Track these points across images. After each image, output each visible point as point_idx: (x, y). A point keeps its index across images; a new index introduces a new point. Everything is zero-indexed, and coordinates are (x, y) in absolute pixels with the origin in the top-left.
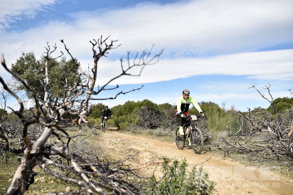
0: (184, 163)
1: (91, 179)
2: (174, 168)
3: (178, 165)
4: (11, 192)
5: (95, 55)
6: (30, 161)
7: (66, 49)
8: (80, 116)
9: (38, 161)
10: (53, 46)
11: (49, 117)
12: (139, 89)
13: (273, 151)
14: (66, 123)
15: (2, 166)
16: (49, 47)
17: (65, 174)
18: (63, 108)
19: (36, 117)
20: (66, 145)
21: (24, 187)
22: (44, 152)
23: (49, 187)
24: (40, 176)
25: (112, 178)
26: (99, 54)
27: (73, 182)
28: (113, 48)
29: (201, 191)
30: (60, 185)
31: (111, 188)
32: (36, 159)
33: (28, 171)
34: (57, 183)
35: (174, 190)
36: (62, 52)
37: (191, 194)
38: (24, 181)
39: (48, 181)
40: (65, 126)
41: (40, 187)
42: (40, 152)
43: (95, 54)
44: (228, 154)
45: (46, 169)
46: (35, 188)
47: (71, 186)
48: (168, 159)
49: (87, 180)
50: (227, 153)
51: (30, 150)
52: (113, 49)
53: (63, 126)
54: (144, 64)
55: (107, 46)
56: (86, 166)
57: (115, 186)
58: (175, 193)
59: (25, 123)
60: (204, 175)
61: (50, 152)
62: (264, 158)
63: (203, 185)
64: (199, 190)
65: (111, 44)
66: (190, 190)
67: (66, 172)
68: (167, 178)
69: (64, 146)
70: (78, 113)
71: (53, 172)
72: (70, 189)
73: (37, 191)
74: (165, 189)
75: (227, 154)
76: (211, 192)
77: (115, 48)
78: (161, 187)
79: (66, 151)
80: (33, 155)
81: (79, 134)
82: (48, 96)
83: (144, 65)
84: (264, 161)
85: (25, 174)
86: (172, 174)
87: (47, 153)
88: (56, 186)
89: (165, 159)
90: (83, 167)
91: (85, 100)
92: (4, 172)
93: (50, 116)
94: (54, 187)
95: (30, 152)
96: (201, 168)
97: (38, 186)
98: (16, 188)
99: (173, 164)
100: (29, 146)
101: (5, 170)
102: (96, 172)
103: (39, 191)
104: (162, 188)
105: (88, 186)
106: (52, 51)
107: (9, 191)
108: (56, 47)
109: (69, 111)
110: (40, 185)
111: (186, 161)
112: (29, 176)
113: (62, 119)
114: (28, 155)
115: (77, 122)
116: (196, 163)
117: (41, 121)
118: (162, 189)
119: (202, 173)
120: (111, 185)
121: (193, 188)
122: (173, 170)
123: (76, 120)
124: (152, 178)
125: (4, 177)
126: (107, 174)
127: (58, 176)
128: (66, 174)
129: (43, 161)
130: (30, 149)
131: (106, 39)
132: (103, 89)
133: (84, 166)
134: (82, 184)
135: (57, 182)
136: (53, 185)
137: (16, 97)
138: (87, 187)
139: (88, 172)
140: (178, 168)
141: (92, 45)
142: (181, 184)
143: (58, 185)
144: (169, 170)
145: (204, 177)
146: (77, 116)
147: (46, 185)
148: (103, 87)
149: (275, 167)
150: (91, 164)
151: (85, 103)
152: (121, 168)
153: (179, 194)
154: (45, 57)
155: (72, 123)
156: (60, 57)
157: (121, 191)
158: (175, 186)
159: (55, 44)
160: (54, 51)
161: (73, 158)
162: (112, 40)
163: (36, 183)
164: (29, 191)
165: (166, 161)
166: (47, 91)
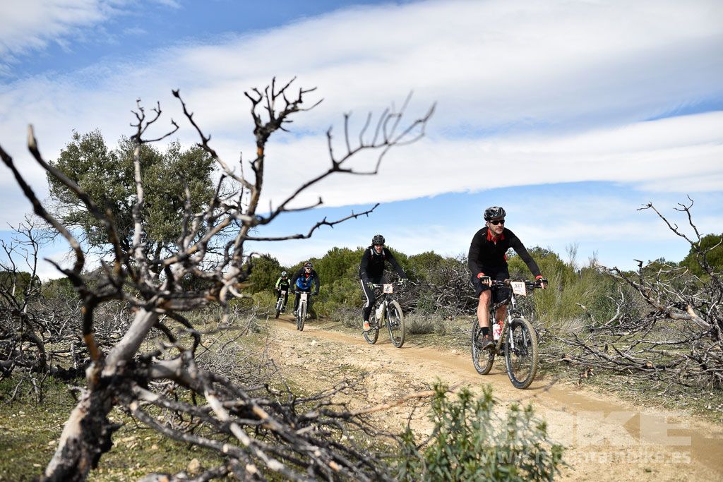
0: (488, 398)
2: (462, 411)
3: (471, 403)
4: (56, 472)
5: (258, 126)
6: (102, 395)
7: (186, 113)
8: (224, 281)
9: (120, 393)
10: (153, 108)
11: (145, 284)
12: (367, 213)
13: (704, 367)
14: (188, 300)
15: (30, 410)
16: (142, 111)
17: (186, 428)
18: (180, 261)
19: (117, 283)
20: (189, 355)
21: (87, 461)
22: (135, 372)
23: (148, 461)
24: (123, 434)
26: (267, 124)
27: (207, 447)
28: (303, 110)
29: (529, 468)
30: (174, 454)
31: (302, 461)
32: (115, 390)
33: (97, 419)
34: (167, 451)
35: (462, 465)
36: (175, 124)
37: (507, 474)
38: (86, 445)
39: (143, 447)
40: (185, 306)
41: (124, 462)
42: (125, 371)
43: (260, 125)
44: (588, 375)
45: (141, 414)
46: (112, 463)
47: (202, 457)
48: (444, 387)
49: (246, 441)
50: (586, 372)
51: (100, 367)
53: (181, 307)
54: (386, 143)
55: (288, 104)
56: (239, 407)
57: (315, 456)
58: (466, 473)
59: (88, 298)
60: (538, 425)
61: (149, 373)
62: (681, 384)
64: (526, 464)
65: (297, 99)
67: (188, 423)
68: (444, 435)
69: (184, 357)
70: (217, 274)
71: (157, 422)
72: (200, 464)
73: (119, 470)
74: (439, 463)
75: (586, 375)
76: (556, 469)
77: (307, 110)
78: (429, 457)
79: (191, 370)
80: (108, 380)
81: (223, 326)
82: (142, 233)
83: (386, 147)
84: (680, 393)
85: (88, 427)
86: (457, 428)
87: (143, 374)
88: (166, 458)
89: (436, 387)
90: (233, 408)
91: (234, 242)
92: (37, 424)
93: (149, 283)
94: (159, 461)
95: (100, 373)
96: (530, 409)
97: (120, 459)
98: (68, 462)
99: (457, 398)
100: (97, 360)
101: (39, 419)
102: (267, 422)
103: (123, 471)
104: (431, 459)
106: (150, 121)
107: (50, 471)
108: (161, 109)
109: (194, 268)
110: (126, 455)
111: (491, 391)
112: (100, 432)
113: (179, 288)
114: (96, 379)
115: (217, 295)
117: (127, 295)
118: (432, 462)
119: (531, 423)
120: (304, 454)
122: (457, 415)
123: (212, 291)
124: (405, 436)
125: (36, 437)
126: (293, 425)
127: (171, 433)
128: (188, 429)
129: (133, 395)
130: (99, 364)
131: (286, 87)
132: (281, 209)
133: (235, 406)
134: (231, 453)
135: (166, 448)
136: (156, 455)
138: (244, 458)
139: (248, 421)
140: (471, 409)
141: (251, 103)
142: (479, 451)
143: (169, 455)
144: (448, 416)
145: (537, 433)
146: (216, 282)
147: (139, 456)
148: (283, 205)
149: (710, 407)
150: (253, 401)
151: (235, 250)
152: (326, 410)
153: (475, 476)
154: (133, 137)
155: (204, 299)
156: (169, 134)
157: (331, 468)
158: (465, 454)
159: (159, 103)
160: (155, 120)
161: (208, 385)
162: (301, 88)
163: (114, 453)
164: (99, 470)
165: (439, 391)
166: (139, 221)
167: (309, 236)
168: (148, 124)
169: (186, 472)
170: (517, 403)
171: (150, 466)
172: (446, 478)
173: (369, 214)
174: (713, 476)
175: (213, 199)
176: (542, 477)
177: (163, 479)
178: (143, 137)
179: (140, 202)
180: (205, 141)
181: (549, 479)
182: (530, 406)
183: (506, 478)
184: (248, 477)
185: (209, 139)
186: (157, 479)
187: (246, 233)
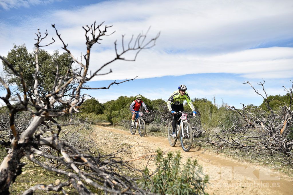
0: (178, 156)
1: (81, 171)
2: (168, 161)
3: (172, 158)
5: (87, 41)
6: (18, 151)
7: (57, 34)
8: (71, 105)
9: (26, 151)
10: (44, 33)
11: (38, 105)
12: (133, 80)
13: (266, 147)
16: (40, 33)
18: (53, 95)
19: (24, 103)
20: (56, 135)
21: (10, 178)
22: (33, 142)
23: (38, 180)
24: (29, 169)
25: (104, 170)
26: (92, 41)
27: (62, 174)
28: (107, 35)
29: (194, 185)
30: (49, 177)
31: (102, 180)
32: (23, 149)
33: (15, 161)
34: (47, 176)
35: (168, 183)
36: (53, 39)
37: (185, 187)
38: (10, 172)
39: (37, 174)
40: (55, 115)
41: (28, 180)
42: (28, 141)
43: (89, 41)
44: (221, 149)
45: (34, 160)
46: (23, 180)
47: (61, 179)
48: (161, 151)
49: (77, 171)
50: (220, 148)
51: (17, 139)
53: (53, 115)
54: (139, 48)
55: (100, 32)
56: (77, 157)
57: (107, 178)
58: (169, 187)
59: (12, 110)
60: (199, 168)
61: (39, 143)
62: (257, 153)
63: (198, 178)
64: (193, 183)
65: (104, 30)
66: (184, 183)
67: (56, 165)
68: (161, 171)
69: (54, 136)
70: (69, 102)
71: (41, 163)
72: (60, 181)
73: (26, 183)
74: (158, 182)
75: (220, 149)
76: (205, 185)
77: (109, 35)
78: (154, 180)
79: (56, 141)
80: (21, 145)
81: (70, 123)
82: (38, 84)
83: (139, 49)
84: (257, 157)
85: (12, 164)
86: (166, 168)
87: (36, 143)
88: (46, 179)
89: (158, 151)
90: (74, 158)
91: (76, 89)
93: (40, 105)
94: (43, 180)
95: (17, 142)
96: (196, 161)
98: (2, 179)
99: (167, 156)
100: (16, 136)
102: (87, 163)
103: (27, 184)
104: (155, 180)
105: (78, 178)
108: (48, 33)
109: (59, 99)
110: (29, 177)
111: (180, 153)
112: (17, 166)
113: (52, 107)
114: (15, 145)
115: (68, 111)
116: (190, 156)
117: (29, 109)
118: (155, 182)
119: (196, 166)
120: (102, 177)
121: (187, 181)
122: (166, 163)
123: (67, 109)
124: (145, 171)
126: (98, 165)
127: (47, 167)
128: (56, 167)
129: (31, 151)
130: (17, 138)
131: (100, 25)
132: (95, 74)
133: (74, 157)
134: (72, 176)
135: (46, 175)
136: (42, 177)
137: (2, 82)
138: (77, 178)
139: (79, 163)
140: (172, 160)
141: (85, 31)
142: (175, 177)
143: (47, 177)
144: (162, 163)
145: (198, 170)
146: (67, 105)
147: (35, 178)
149: (268, 163)
150: (82, 155)
151: (76, 92)
152: (113, 160)
153: (173, 187)
154: (35, 44)
155: (63, 112)
156: (51, 44)
157: (113, 183)
158: (169, 179)
159: (47, 30)
160: (45, 37)
161: (62, 148)
162: (106, 26)
163: (24, 176)
164: (17, 183)
165: (159, 153)
166: (37, 79)
167: (108, 88)
168: (42, 39)
169: (52, 184)
170: (191, 158)
171: (39, 182)
172: (161, 188)
174: (268, 189)
175: (68, 71)
176: (200, 188)
177: (42, 186)
178: (39, 45)
179: (37, 71)
181: (202, 189)
182: (196, 160)
183: (185, 188)
184: (78, 186)
185: (67, 46)
186: (40, 187)
187: (81, 85)
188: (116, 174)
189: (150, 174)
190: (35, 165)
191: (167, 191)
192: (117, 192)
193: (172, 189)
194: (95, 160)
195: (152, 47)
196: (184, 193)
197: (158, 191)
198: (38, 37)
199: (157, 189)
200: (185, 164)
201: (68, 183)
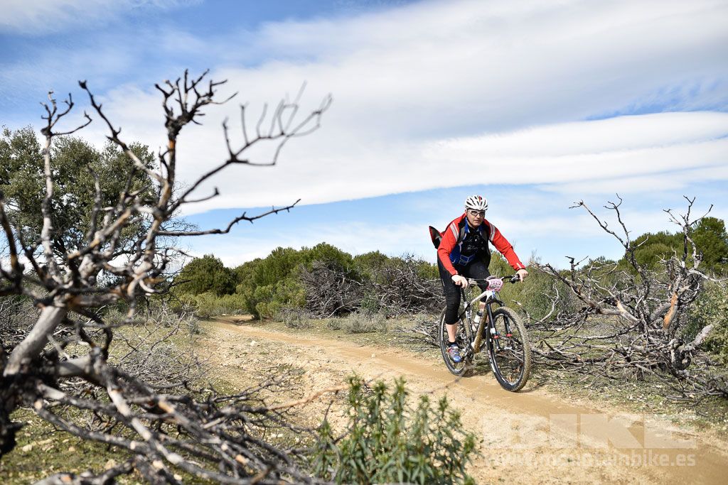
0: (400, 389)
1: (162, 436)
2: (377, 402)
3: (388, 396)
5: (169, 119)
6: (4, 393)
7: (94, 104)
8: (134, 276)
9: (24, 392)
10: (65, 100)
11: (52, 279)
12: (288, 208)
13: (628, 360)
16: (55, 103)
17: (104, 429)
19: (12, 276)
20: (97, 351)
22: (41, 370)
23: (62, 463)
24: (40, 437)
25: (218, 431)
26: (179, 117)
27: (115, 444)
29: (443, 458)
30: (91, 456)
31: (213, 455)
32: (18, 388)
34: (85, 453)
35: (377, 458)
36: (87, 116)
37: (417, 463)
39: (60, 449)
40: (95, 302)
41: (38, 465)
42: (29, 369)
43: (171, 118)
45: (46, 413)
46: (25, 466)
47: (120, 458)
48: (359, 380)
49: (147, 435)
50: (519, 367)
52: (217, 105)
53: (91, 302)
54: (283, 134)
55: (199, 96)
57: (222, 451)
60: (452, 416)
61: (57, 371)
62: (607, 376)
63: (448, 441)
64: (439, 455)
65: (208, 91)
66: (414, 455)
67: (106, 424)
68: (359, 429)
69: (92, 353)
70: (128, 269)
71: (63, 421)
72: (117, 464)
73: (31, 473)
74: (353, 455)
76: (468, 458)
77: (221, 103)
78: (344, 450)
79: (96, 366)
80: (10, 379)
81: (127, 321)
82: (51, 228)
83: (283, 138)
84: (606, 385)
87: (49, 372)
88: (82, 459)
89: (351, 381)
90: (146, 405)
91: (145, 237)
93: (56, 279)
94: (75, 463)
97: (34, 462)
102: (172, 417)
103: (35, 474)
104: (346, 452)
105: (154, 452)
106: (61, 113)
108: (73, 102)
109: (104, 263)
110: (40, 457)
111: (403, 382)
113: (84, 282)
115: (124, 292)
116: (430, 390)
117: (26, 289)
118: (346, 455)
119: (446, 414)
120: (209, 445)
121: (424, 450)
122: (373, 408)
124: (322, 430)
126: (205, 420)
127: (77, 431)
128: (106, 429)
129: (38, 393)
131: (199, 80)
132: (181, 201)
133: (146, 402)
134: (139, 449)
135: (84, 450)
136: (73, 457)
138: (151, 455)
139: (152, 416)
140: (386, 401)
141: (162, 95)
142: (392, 443)
143: (86, 456)
144: (365, 409)
145: (451, 423)
146: (126, 276)
147: (54, 458)
148: (183, 197)
149: (631, 398)
150: (162, 397)
151: (147, 244)
152: (243, 405)
153: (387, 467)
154: (43, 130)
155: (115, 295)
156: (82, 127)
157: (236, 461)
158: (380, 447)
159: (70, 95)
160: (66, 113)
161: (111, 380)
162: (211, 81)
163: (28, 455)
164: (8, 473)
165: (355, 385)
166: (48, 215)
167: (228, 231)
169: (91, 471)
170: (429, 394)
171: (65, 468)
172: (360, 471)
173: (290, 209)
175: (123, 193)
176: (455, 467)
177: (66, 478)
178: (53, 130)
179: (49, 196)
180: (115, 134)
182: (445, 398)
183: (416, 467)
184: (151, 473)
185: (119, 132)
187: (158, 227)
188: (249, 439)
189: (336, 435)
190: (55, 428)
191: (375, 476)
192: (242, 482)
193: (386, 470)
194: (196, 406)
195: (312, 131)
196: (414, 478)
197: (354, 477)
198: (49, 112)
199: (351, 473)
200: (415, 409)
201: (127, 465)
